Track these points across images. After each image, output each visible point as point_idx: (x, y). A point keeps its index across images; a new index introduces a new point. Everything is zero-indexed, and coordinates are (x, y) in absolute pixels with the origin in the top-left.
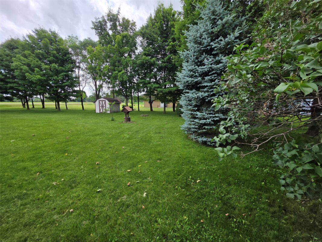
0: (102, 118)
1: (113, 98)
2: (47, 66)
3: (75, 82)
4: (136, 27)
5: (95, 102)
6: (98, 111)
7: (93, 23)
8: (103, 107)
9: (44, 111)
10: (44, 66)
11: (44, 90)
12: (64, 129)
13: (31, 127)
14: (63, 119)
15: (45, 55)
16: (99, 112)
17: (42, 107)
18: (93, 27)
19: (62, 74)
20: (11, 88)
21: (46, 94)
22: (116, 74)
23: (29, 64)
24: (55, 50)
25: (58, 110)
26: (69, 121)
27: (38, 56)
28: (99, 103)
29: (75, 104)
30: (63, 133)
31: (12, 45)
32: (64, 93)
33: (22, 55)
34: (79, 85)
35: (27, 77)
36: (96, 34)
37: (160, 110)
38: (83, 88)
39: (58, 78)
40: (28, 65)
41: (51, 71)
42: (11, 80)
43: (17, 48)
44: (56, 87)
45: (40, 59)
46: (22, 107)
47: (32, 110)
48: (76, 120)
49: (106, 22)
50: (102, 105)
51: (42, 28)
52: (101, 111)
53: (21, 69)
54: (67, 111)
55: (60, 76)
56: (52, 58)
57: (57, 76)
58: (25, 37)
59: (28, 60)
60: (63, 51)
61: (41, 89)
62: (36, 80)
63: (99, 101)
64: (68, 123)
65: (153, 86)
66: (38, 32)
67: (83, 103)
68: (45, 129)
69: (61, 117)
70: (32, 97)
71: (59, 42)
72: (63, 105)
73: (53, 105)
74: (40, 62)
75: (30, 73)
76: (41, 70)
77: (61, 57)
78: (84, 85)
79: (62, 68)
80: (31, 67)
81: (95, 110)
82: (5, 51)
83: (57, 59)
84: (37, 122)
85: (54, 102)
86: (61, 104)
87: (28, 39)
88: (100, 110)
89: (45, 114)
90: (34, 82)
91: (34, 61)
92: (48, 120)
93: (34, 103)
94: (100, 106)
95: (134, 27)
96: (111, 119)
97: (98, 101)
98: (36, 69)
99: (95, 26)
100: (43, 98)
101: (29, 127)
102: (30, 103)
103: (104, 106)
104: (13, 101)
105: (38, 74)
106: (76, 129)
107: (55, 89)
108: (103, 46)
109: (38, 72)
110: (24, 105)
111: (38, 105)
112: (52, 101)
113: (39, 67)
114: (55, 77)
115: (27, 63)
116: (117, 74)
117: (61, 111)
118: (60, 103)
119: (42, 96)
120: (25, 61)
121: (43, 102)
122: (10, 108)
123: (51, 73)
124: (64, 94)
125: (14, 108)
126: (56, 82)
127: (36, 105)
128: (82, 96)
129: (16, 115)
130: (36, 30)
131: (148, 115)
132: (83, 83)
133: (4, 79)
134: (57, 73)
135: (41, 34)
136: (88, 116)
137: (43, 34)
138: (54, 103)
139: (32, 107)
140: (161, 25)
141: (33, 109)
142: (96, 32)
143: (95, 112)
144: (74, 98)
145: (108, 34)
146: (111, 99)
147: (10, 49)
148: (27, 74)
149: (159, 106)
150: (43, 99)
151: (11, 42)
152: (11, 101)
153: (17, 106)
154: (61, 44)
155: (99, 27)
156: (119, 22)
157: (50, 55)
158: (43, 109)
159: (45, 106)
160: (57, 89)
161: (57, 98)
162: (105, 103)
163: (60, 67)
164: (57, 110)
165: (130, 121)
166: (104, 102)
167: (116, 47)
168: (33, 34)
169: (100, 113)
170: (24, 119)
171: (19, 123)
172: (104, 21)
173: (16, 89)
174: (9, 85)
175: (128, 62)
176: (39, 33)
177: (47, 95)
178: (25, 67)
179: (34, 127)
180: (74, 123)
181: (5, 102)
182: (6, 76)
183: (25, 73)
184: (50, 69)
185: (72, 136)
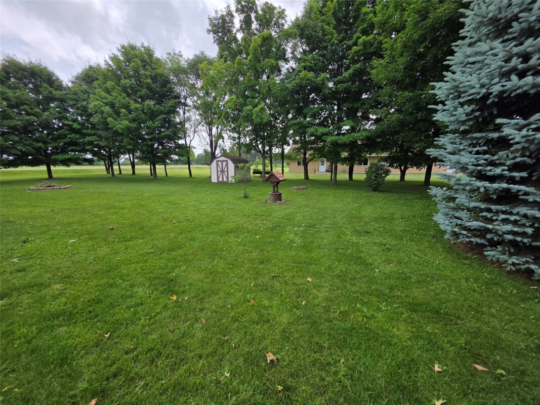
0: (224, 191)
1: (238, 156)
2: (138, 105)
3: (178, 131)
4: (287, 19)
5: (209, 164)
6: (214, 180)
7: (210, 19)
8: (223, 171)
9: (134, 179)
10: (133, 105)
11: (134, 145)
12: (165, 216)
13: (110, 208)
14: (161, 193)
15: (135, 88)
16: (216, 182)
17: (131, 172)
18: (210, 28)
19: (160, 117)
20: (91, 143)
21: (136, 152)
22: (249, 110)
23: (113, 102)
24: (149, 77)
25: (154, 176)
26: (172, 198)
27: (125, 90)
28: (217, 165)
29: (178, 168)
30: (163, 225)
31: (91, 77)
32: (162, 149)
33: (103, 90)
34: (185, 137)
35: (109, 124)
36: (214, 42)
37: (321, 178)
38: (191, 141)
39: (154, 124)
40: (111, 105)
41: (144, 113)
42: (89, 131)
43: (97, 79)
44: (151, 140)
45: (128, 95)
46: (106, 173)
47: (118, 178)
48: (183, 196)
49: (232, 16)
50: (222, 169)
51: (131, 43)
52: (220, 179)
53: (102, 112)
54: (167, 179)
55: (157, 121)
56: (145, 92)
57: (153, 121)
58: (108, 60)
59: (111, 97)
60: (161, 78)
61: (130, 144)
62: (122, 128)
63: (217, 162)
64: (170, 202)
65: (318, 132)
66: (125, 49)
67: (191, 166)
68: (133, 213)
69: (159, 189)
70: (118, 157)
71: (155, 64)
72: (161, 169)
73: (147, 169)
74: (127, 99)
75: (114, 118)
76: (130, 112)
77: (158, 89)
78: (192, 135)
79: (160, 107)
80: (116, 108)
81: (210, 177)
82: (81, 85)
83: (153, 92)
84: (122, 197)
85: (147, 165)
86: (159, 169)
87: (110, 63)
88: (218, 178)
89: (135, 184)
90: (120, 131)
91: (120, 98)
92: (139, 196)
93: (122, 167)
94: (219, 170)
95: (281, 21)
96: (242, 195)
97: (215, 161)
98: (123, 110)
99: (213, 25)
100: (133, 159)
101: (108, 209)
102: (116, 167)
103: (226, 170)
104: (93, 165)
105: (125, 119)
106: (185, 217)
107: (149, 143)
108: (225, 61)
109: (125, 115)
110: (107, 169)
111: (127, 169)
112: (146, 163)
113: (127, 107)
114: (149, 123)
115: (111, 102)
116: (251, 111)
117: (159, 179)
118: (157, 166)
119: (131, 156)
120: (107, 99)
121: (133, 165)
122: (91, 174)
123: (143, 116)
124: (162, 151)
125: (96, 173)
126: (151, 131)
127: (124, 170)
128: (189, 153)
129: (95, 186)
130: (123, 47)
131: (307, 188)
132: (190, 133)
133: (80, 129)
134: (153, 115)
135: (129, 52)
136: (200, 187)
137: (133, 52)
138: (149, 167)
139: (118, 172)
140: (338, 5)
141: (120, 176)
142: (214, 37)
143: (211, 182)
144: (176, 157)
145: (235, 39)
146: (236, 158)
147: (88, 83)
148: (109, 119)
149: (317, 170)
150: (134, 161)
151: (90, 71)
152: (90, 165)
153: (99, 171)
154: (158, 67)
155: (219, 28)
156: (256, 12)
157: (142, 86)
158: (134, 176)
159: (136, 172)
160: (152, 143)
161: (153, 158)
162: (227, 165)
163: (157, 106)
164: (152, 177)
165: (280, 200)
166: (224, 163)
167: (250, 60)
168: (119, 54)
169: (219, 183)
170: (104, 193)
171: (96, 200)
172: (230, 15)
173: (97, 144)
174: (87, 139)
175: (271, 86)
176: (127, 51)
177: (138, 154)
178: (107, 109)
179: (116, 209)
180: (181, 202)
181: (83, 165)
182: (83, 125)
183: (106, 118)
184: (143, 110)
185: (181, 234)
